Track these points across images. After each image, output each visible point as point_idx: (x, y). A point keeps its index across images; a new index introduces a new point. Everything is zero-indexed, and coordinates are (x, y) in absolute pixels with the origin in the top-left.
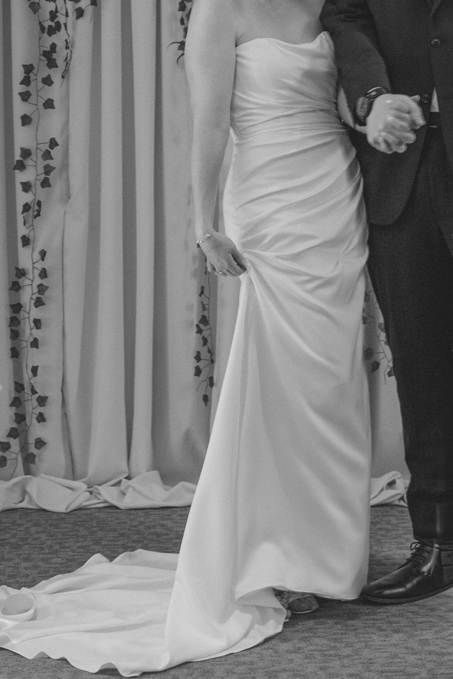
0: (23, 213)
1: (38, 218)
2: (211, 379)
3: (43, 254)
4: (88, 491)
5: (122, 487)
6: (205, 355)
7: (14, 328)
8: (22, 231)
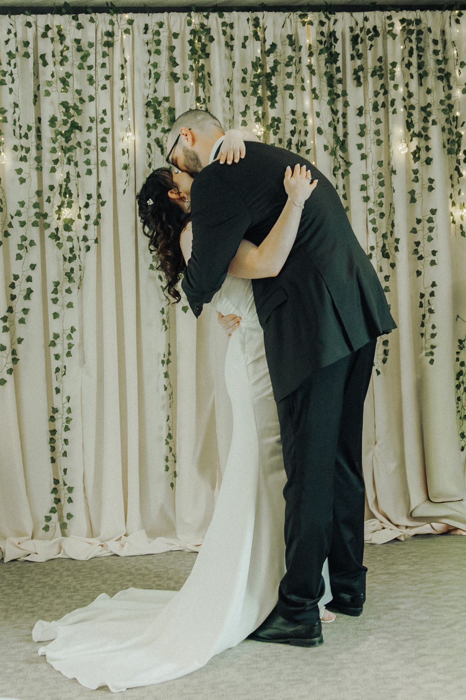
0: (55, 373)
1: (64, 376)
2: (175, 473)
3: (68, 399)
4: (101, 545)
5: (122, 542)
6: (171, 458)
7: (53, 445)
8: (55, 384)
